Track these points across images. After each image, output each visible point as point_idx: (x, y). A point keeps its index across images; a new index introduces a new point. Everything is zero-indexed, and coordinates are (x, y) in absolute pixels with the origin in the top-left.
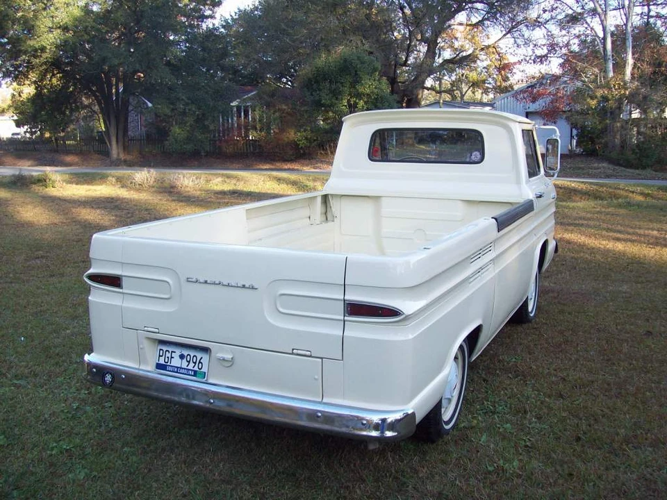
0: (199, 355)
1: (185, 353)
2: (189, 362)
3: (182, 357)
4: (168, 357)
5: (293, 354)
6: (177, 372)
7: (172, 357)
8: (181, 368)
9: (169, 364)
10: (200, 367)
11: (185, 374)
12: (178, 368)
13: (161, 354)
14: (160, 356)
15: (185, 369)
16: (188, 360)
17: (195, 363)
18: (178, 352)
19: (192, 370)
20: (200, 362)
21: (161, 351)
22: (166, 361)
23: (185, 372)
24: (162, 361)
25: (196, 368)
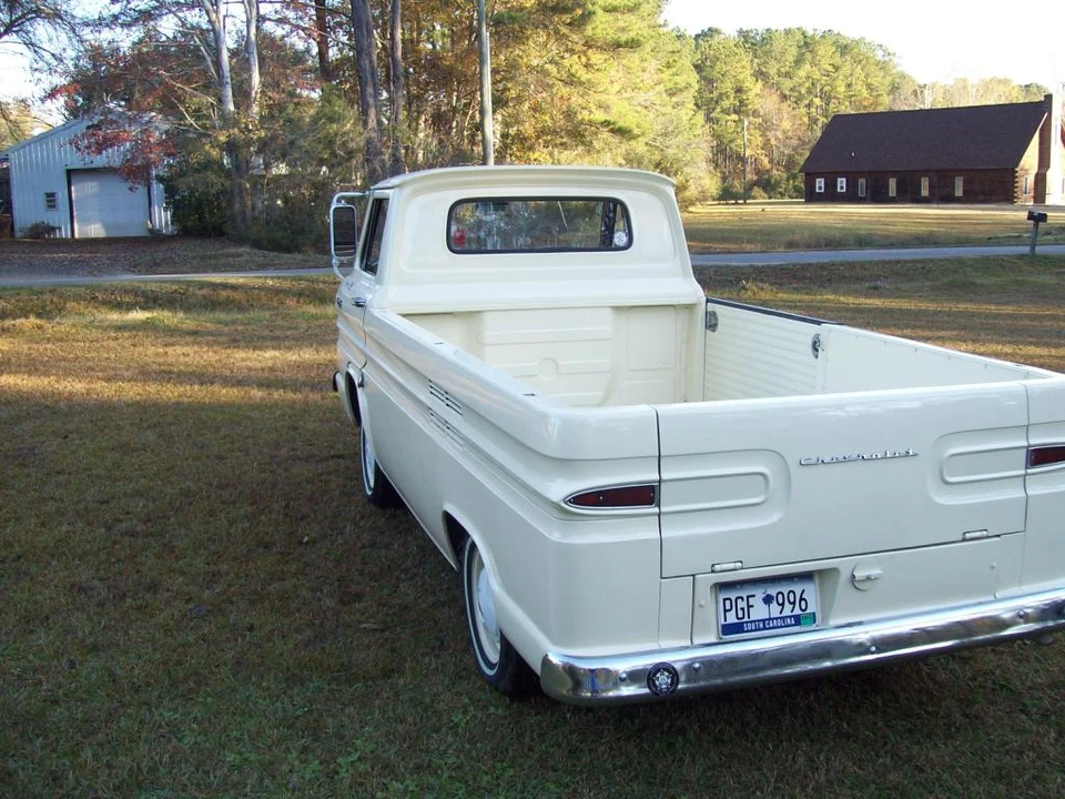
0: (798, 589)
1: (773, 591)
2: (783, 605)
3: (768, 600)
4: (743, 609)
5: (964, 540)
6: (765, 628)
7: (749, 606)
8: (770, 619)
9: (746, 619)
10: (803, 607)
11: (781, 627)
12: (764, 621)
13: (728, 607)
14: (725, 611)
15: (777, 619)
16: (781, 601)
17: (794, 603)
18: (759, 593)
19: (790, 617)
20: (801, 599)
21: (728, 602)
22: (740, 615)
23: (780, 623)
24: (732, 618)
25: (797, 611)
